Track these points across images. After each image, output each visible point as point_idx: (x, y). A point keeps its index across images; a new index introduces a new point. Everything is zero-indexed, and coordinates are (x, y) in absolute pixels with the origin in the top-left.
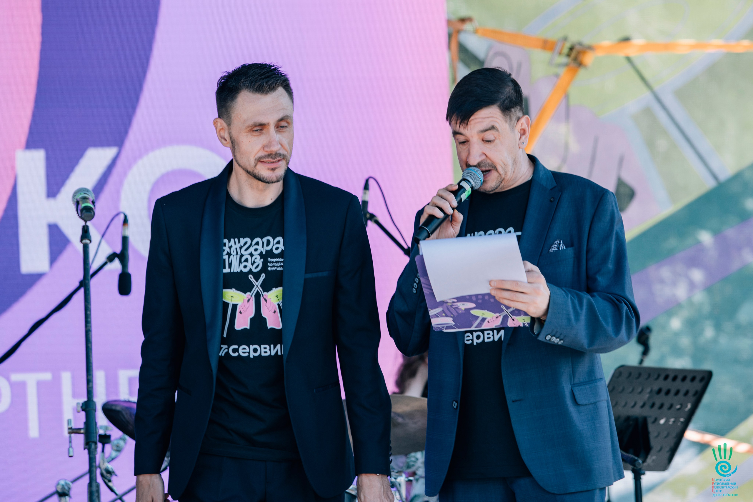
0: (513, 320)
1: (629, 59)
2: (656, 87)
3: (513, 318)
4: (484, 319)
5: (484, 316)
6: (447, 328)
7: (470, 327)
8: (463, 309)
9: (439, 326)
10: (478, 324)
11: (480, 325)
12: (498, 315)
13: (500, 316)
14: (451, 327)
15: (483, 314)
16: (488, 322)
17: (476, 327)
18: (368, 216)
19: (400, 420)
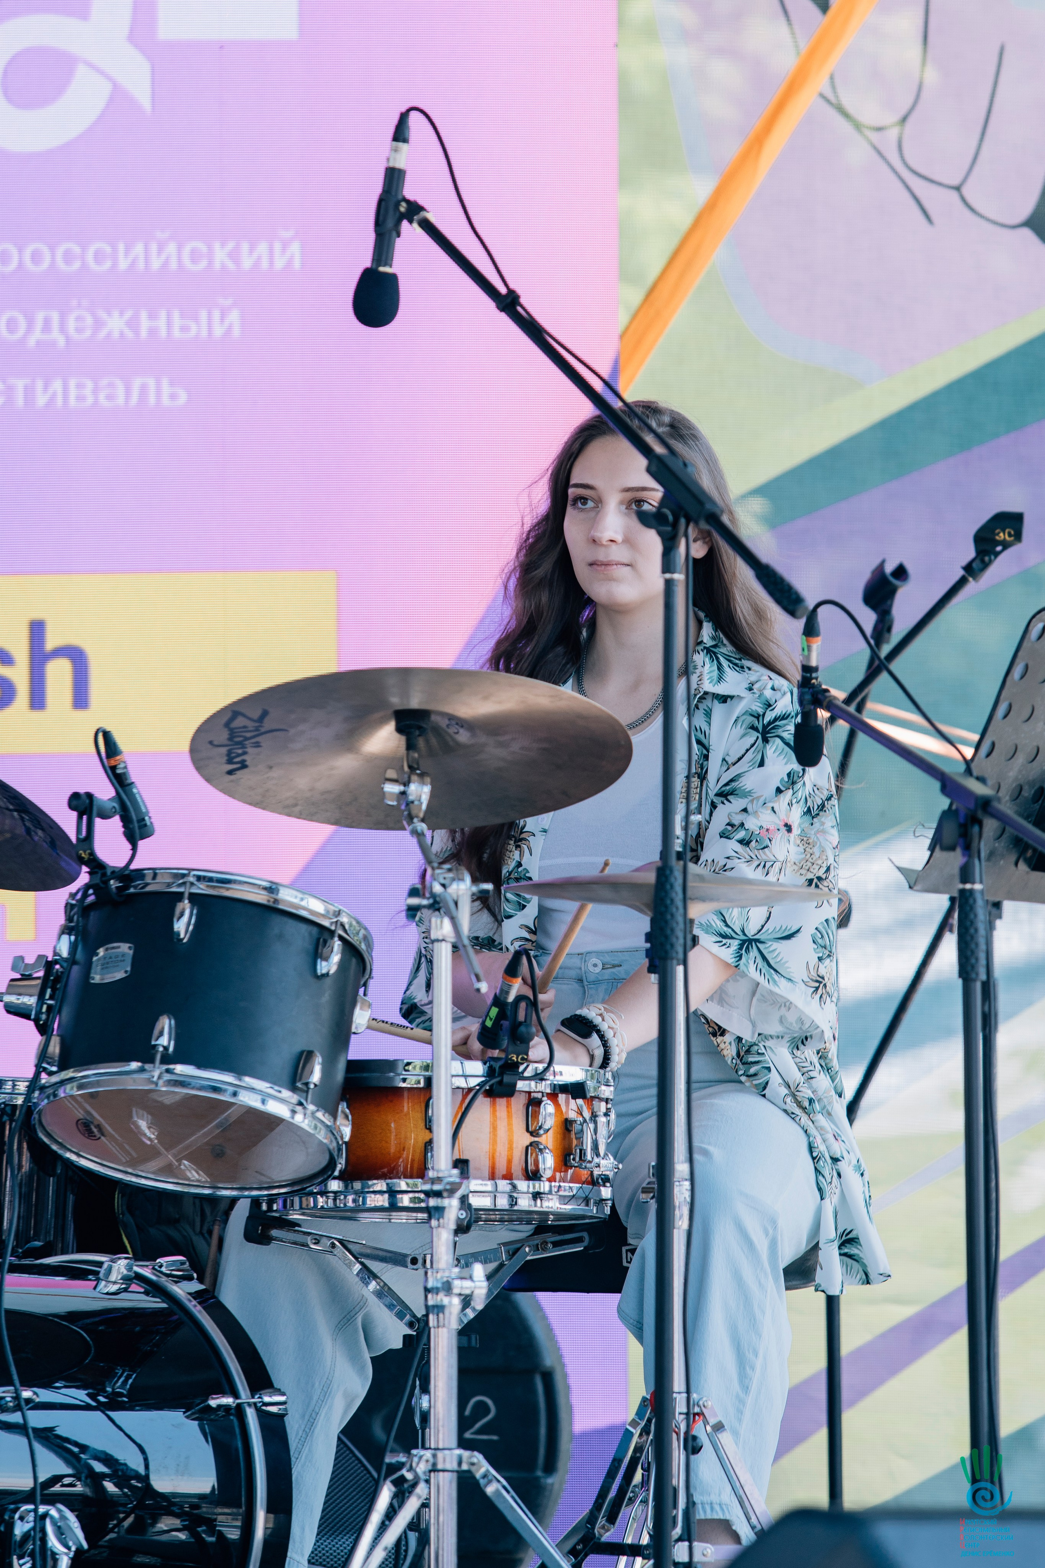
18: (403, 207)
19: (463, 737)
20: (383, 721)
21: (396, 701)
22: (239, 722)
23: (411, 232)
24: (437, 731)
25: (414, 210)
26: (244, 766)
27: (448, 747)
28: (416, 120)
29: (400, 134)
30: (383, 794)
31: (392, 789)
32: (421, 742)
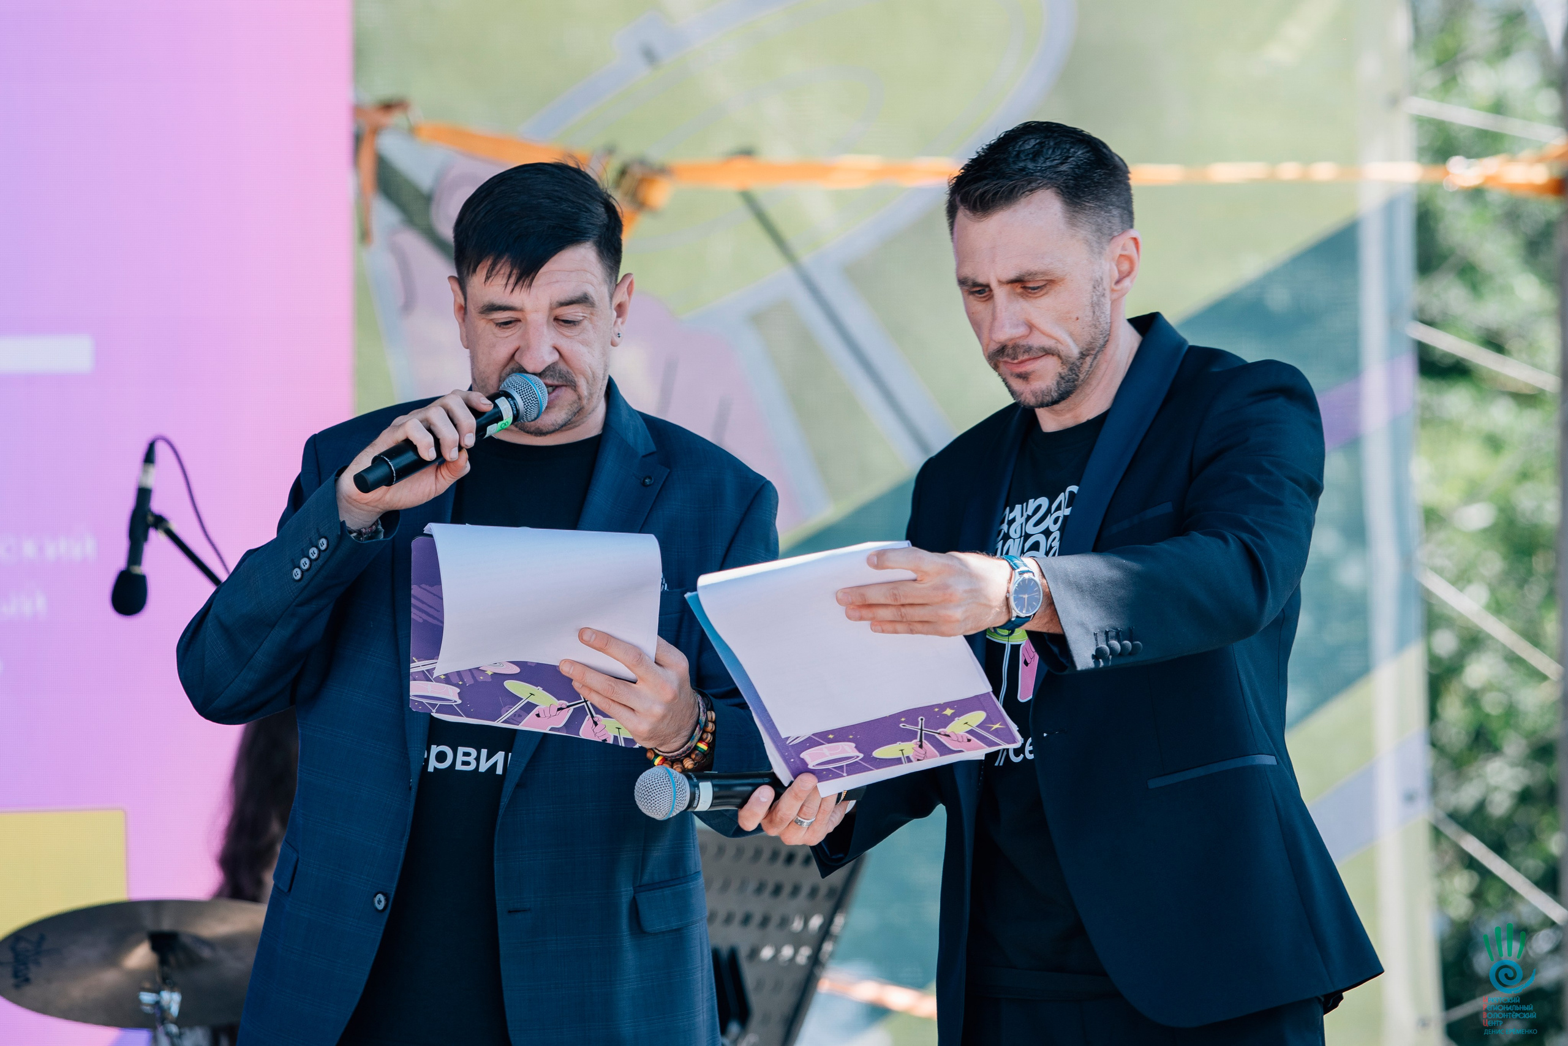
0: (596, 724)
1: (749, 199)
2: (806, 257)
3: (596, 719)
4: (529, 707)
5: (532, 700)
6: (442, 709)
7: (494, 720)
8: (490, 673)
9: (425, 701)
10: (514, 715)
11: (517, 717)
12: (565, 703)
13: (568, 707)
14: (449, 709)
15: (532, 694)
16: (538, 715)
17: (505, 722)
18: (150, 519)
19: (206, 953)
20: (137, 943)
21: (150, 924)
22: (22, 945)
23: (157, 540)
24: (185, 949)
25: (160, 522)
26: (27, 980)
27: (193, 961)
28: (161, 449)
29: (149, 458)
30: (139, 1002)
31: (147, 998)
32: (172, 959)
